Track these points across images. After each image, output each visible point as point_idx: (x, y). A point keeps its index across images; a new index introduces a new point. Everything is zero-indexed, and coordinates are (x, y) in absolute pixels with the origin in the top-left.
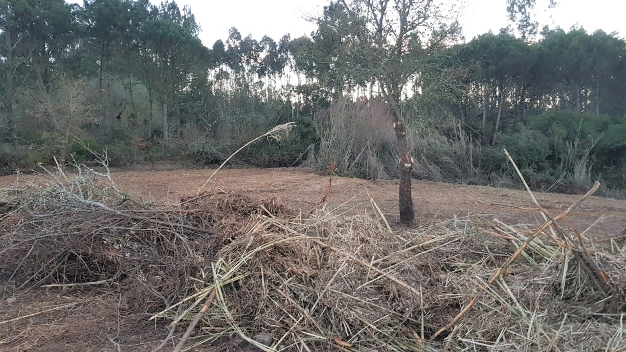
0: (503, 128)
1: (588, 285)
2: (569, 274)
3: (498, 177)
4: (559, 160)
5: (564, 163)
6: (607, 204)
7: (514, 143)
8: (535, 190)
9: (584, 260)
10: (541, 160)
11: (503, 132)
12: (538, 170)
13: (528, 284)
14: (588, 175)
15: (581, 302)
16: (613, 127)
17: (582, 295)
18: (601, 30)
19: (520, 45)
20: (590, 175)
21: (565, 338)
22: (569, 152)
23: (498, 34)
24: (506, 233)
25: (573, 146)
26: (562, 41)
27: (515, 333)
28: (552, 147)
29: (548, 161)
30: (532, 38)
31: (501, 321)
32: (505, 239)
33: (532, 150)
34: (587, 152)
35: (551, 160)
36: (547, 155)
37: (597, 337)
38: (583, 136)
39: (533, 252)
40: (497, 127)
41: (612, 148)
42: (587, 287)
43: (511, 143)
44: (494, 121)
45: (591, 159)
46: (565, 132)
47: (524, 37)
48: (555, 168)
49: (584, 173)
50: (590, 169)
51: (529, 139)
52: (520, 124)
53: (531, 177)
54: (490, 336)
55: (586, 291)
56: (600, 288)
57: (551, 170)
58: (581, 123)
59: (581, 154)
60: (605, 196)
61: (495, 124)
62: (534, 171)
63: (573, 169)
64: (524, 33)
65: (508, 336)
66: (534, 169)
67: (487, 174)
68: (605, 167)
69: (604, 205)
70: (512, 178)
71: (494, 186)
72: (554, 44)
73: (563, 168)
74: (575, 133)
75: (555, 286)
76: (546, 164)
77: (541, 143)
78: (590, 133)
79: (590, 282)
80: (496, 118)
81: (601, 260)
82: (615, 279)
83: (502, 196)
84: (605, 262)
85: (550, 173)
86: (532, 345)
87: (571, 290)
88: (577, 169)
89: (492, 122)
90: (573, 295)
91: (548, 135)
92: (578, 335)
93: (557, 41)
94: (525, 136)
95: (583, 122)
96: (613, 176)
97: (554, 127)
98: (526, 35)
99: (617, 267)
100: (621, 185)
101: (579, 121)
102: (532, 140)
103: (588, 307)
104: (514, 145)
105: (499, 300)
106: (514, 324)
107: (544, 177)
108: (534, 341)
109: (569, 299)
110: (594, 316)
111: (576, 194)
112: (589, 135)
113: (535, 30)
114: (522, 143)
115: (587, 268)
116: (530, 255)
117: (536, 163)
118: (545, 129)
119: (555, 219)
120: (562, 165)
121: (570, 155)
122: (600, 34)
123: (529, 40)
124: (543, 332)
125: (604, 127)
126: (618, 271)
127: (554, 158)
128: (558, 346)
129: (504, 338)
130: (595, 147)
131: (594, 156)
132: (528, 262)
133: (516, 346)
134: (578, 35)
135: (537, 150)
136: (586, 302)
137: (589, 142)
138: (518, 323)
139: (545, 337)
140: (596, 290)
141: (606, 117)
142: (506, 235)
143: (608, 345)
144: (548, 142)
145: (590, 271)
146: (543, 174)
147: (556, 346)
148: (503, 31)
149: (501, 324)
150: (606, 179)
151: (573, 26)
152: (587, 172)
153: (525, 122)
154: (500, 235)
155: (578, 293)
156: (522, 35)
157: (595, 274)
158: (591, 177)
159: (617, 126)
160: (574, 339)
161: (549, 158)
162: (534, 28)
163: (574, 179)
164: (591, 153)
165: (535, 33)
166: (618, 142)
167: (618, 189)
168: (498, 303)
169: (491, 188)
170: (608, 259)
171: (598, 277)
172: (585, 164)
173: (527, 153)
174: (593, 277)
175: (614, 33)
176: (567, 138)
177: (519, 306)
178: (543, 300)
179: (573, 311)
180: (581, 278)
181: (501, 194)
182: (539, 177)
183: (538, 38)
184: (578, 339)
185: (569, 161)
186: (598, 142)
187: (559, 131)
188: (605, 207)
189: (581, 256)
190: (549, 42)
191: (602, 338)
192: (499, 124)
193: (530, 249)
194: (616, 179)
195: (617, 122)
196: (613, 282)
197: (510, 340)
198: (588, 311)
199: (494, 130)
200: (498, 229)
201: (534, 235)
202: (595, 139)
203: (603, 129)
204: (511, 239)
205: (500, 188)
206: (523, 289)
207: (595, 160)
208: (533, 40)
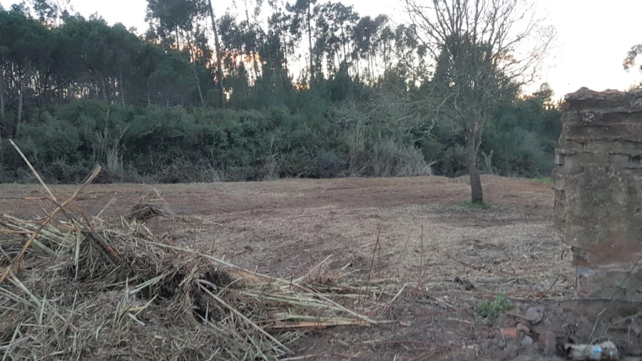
0: (26, 118)
1: (100, 261)
2: (81, 255)
3: (26, 172)
4: (91, 150)
5: (97, 154)
6: (138, 189)
7: (40, 134)
8: (70, 183)
9: (94, 239)
10: (72, 152)
11: (28, 121)
12: (70, 161)
13: (43, 274)
14: (120, 164)
15: (96, 279)
16: (137, 118)
17: (96, 272)
18: (120, 24)
19: (37, 27)
20: (122, 163)
21: (79, 314)
22: (100, 142)
23: (10, 10)
24: (20, 228)
25: (104, 136)
26: (82, 28)
27: (31, 325)
28: (82, 137)
29: (80, 152)
30: (52, 22)
31: (16, 318)
32: (21, 234)
33: (61, 141)
34: (117, 141)
35: (83, 150)
36: (78, 145)
37: (108, 304)
38: (111, 126)
39: (50, 242)
40: (20, 117)
41: (139, 136)
42: (99, 264)
43: (38, 134)
44: (14, 109)
45: (121, 148)
46: (94, 122)
47: (42, 19)
48: (87, 159)
49: (116, 162)
50: (122, 158)
51: (57, 129)
52: (47, 113)
53: (64, 170)
54: (5, 336)
55: (100, 267)
56: (111, 261)
57: (84, 161)
58: (108, 114)
59: (111, 144)
60: (138, 182)
61: (17, 114)
62: (66, 163)
63: (106, 158)
64: (42, 14)
65: (24, 331)
66: (67, 160)
67: (13, 170)
68: (135, 155)
69: (136, 190)
70: (43, 172)
71: (22, 183)
72: (74, 32)
73: (96, 158)
74: (104, 122)
75: (71, 269)
76: (78, 155)
77: (71, 132)
78: (118, 123)
79: (102, 259)
80: (18, 106)
81: (109, 236)
82: (121, 250)
83: (32, 192)
84: (112, 237)
85: (83, 164)
86: (49, 330)
87: (85, 270)
88: (109, 158)
89: (12, 110)
90: (88, 273)
91: (78, 125)
92: (91, 307)
93: (76, 28)
94: (52, 127)
95: (110, 113)
96: (142, 163)
97: (82, 117)
98: (45, 16)
99: (122, 239)
100: (151, 170)
101: (106, 111)
102: (60, 131)
103: (102, 281)
104: (40, 137)
105: (13, 298)
106: (30, 316)
107: (78, 168)
108: (50, 327)
109: (85, 278)
110: (108, 288)
111: (110, 183)
112: (117, 125)
113: (54, 13)
114: (49, 133)
115: (97, 246)
116: (49, 245)
117: (67, 154)
118: (73, 119)
119: (62, 205)
120: (94, 156)
121: (101, 144)
122: (119, 27)
123: (49, 23)
124: (58, 315)
125: (130, 118)
126: (123, 243)
127: (85, 149)
128: (74, 324)
129: (20, 334)
130: (123, 137)
131: (123, 145)
132: (46, 253)
133: (33, 338)
134: (97, 26)
135: (67, 141)
136: (100, 277)
137: (118, 132)
138: (34, 315)
139: (61, 319)
140: (107, 264)
141: (131, 108)
142: (21, 230)
143: (117, 308)
144: (78, 133)
145: (101, 248)
146: (76, 166)
147: (71, 324)
148: (17, 8)
149: (15, 321)
150: (137, 167)
151: (92, 16)
152: (119, 161)
153: (52, 112)
154: (13, 231)
155: (92, 271)
156: (39, 16)
157: (105, 250)
158: (123, 165)
159: (142, 117)
160: (88, 313)
161: (80, 148)
162: (53, 11)
163: (107, 168)
164: (121, 142)
165: (55, 17)
166: (144, 131)
167: (148, 175)
168: (13, 302)
169: (20, 186)
170: (115, 234)
171: (108, 252)
172: (117, 153)
173: (56, 144)
174: (104, 253)
175: (133, 29)
176: (97, 128)
177: (34, 298)
178: (60, 285)
179: (90, 288)
180: (93, 257)
181: (31, 190)
182: (72, 169)
183: (59, 22)
184: (91, 311)
185: (100, 151)
186: (126, 132)
187: (88, 121)
188: (137, 192)
189: (92, 236)
190: (68, 28)
191: (113, 304)
192: (22, 113)
193: (47, 240)
194: (145, 165)
195: (141, 113)
196: (120, 253)
197: (27, 334)
198: (103, 285)
199: (16, 121)
200: (10, 225)
201: (43, 224)
202: (123, 128)
203: (130, 120)
204: (26, 234)
205: (29, 185)
206: (38, 280)
207: (126, 149)
208: (54, 24)
